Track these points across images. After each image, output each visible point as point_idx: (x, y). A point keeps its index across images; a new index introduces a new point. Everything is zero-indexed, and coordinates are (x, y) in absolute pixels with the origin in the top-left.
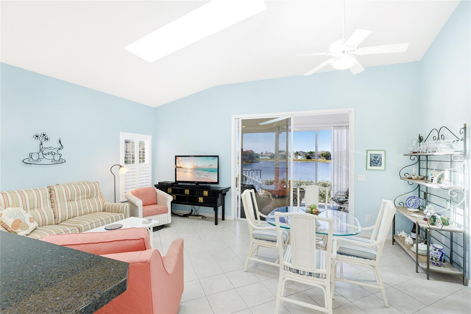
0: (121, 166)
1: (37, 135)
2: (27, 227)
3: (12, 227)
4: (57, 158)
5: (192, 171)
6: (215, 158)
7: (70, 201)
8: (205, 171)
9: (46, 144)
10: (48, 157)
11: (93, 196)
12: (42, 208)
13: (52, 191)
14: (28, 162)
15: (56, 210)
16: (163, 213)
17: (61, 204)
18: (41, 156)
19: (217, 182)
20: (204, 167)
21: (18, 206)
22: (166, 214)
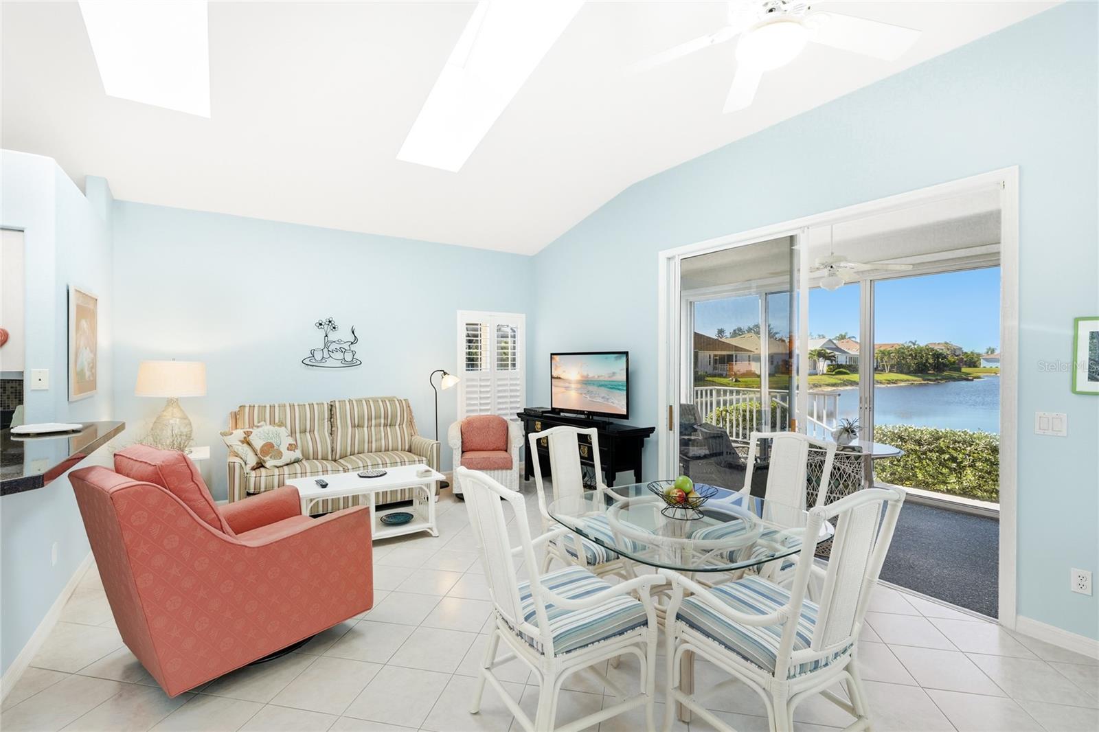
0: (445, 373)
1: (320, 322)
2: (279, 455)
3: (261, 453)
4: (348, 357)
5: (579, 386)
6: (620, 358)
7: (358, 426)
8: (603, 388)
9: (333, 336)
10: (334, 355)
11: (396, 423)
12: (316, 432)
13: (334, 409)
14: (311, 362)
15: (335, 437)
16: (502, 468)
17: (342, 429)
18: (326, 355)
20: (601, 379)
21: (281, 424)
22: (509, 472)
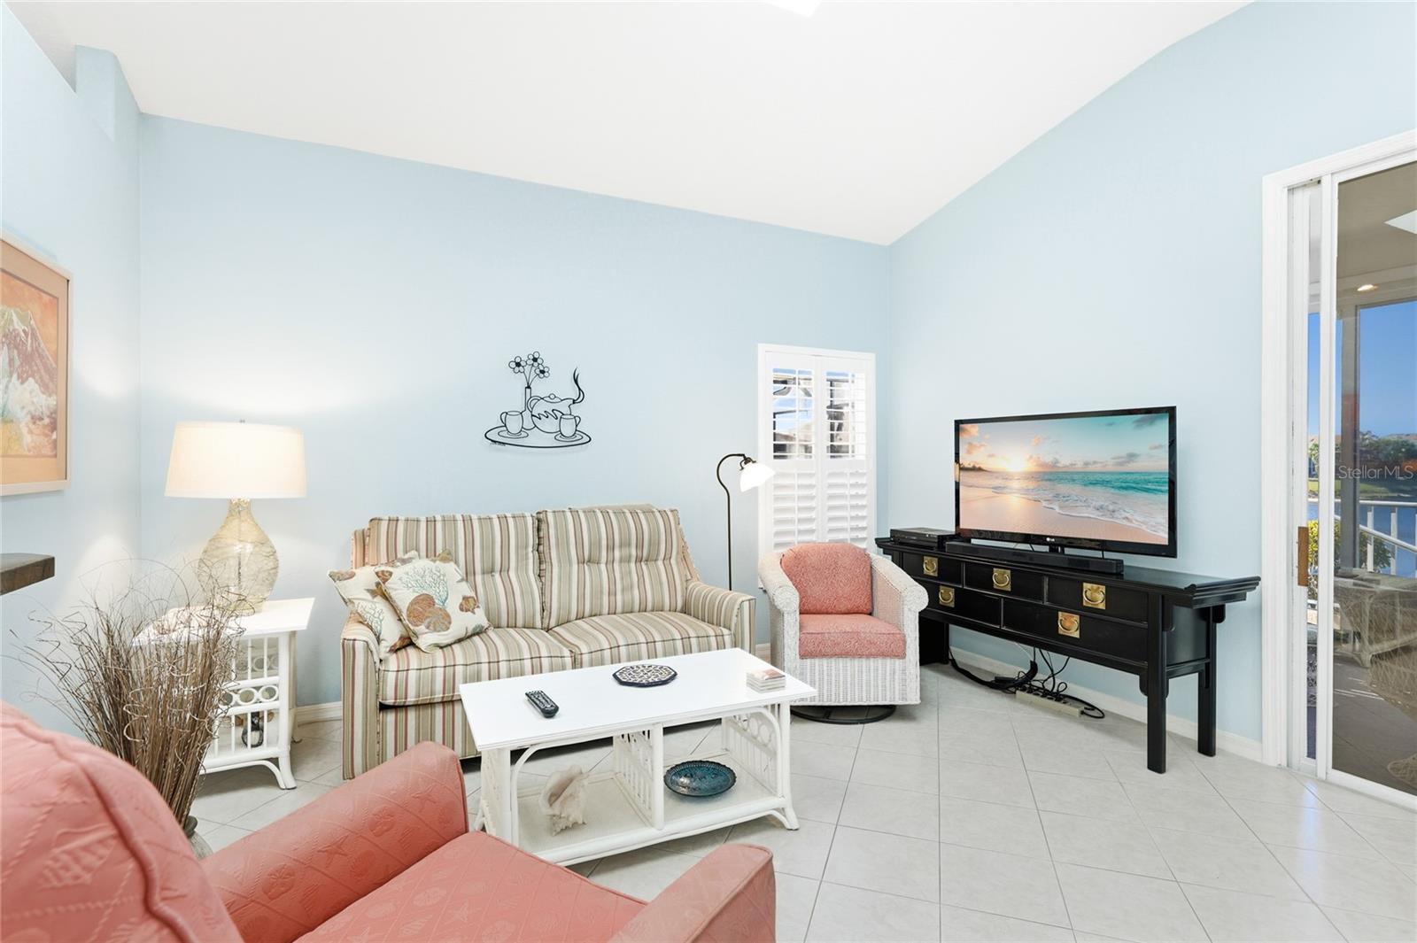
0: (747, 460)
1: (518, 360)
2: (445, 621)
3: (409, 616)
4: (568, 428)
7: (589, 561)
9: (540, 388)
10: (543, 424)
11: (658, 555)
12: (512, 574)
13: (544, 526)
14: (499, 438)
15: (548, 583)
16: (884, 655)
17: (560, 567)
18: (528, 424)
19: (1166, 542)
21: (449, 557)
22: (898, 662)
